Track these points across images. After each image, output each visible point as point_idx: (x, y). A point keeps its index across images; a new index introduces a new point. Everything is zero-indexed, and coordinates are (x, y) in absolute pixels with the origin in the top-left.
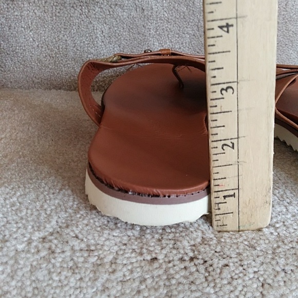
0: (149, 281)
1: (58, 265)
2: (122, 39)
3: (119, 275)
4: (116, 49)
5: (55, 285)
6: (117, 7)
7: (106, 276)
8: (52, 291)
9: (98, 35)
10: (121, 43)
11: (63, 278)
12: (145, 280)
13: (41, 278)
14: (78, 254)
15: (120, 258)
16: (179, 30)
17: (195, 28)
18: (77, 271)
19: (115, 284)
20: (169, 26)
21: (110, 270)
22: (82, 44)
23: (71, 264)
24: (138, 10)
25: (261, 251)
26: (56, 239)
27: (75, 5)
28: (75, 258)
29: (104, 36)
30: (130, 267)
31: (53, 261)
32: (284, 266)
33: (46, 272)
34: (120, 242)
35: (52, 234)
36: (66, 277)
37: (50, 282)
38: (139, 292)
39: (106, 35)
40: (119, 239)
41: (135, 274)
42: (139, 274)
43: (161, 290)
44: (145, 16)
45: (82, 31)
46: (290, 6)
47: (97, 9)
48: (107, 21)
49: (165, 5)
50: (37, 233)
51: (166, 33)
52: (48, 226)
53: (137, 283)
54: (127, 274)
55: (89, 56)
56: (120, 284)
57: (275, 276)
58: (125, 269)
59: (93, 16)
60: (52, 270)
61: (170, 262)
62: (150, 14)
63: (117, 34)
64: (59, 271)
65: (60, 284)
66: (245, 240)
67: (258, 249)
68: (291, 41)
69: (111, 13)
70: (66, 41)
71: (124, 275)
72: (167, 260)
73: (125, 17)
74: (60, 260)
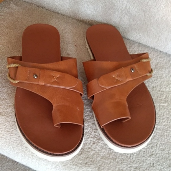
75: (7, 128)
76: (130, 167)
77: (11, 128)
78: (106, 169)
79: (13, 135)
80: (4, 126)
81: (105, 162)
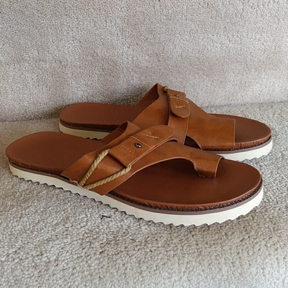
0: (78, 268)
1: (26, 266)
2: (48, 82)
3: (61, 267)
4: (44, 89)
5: (26, 277)
6: (41, 62)
7: (53, 268)
8: (26, 280)
9: (29, 82)
10: (47, 85)
11: (30, 272)
12: (75, 268)
13: (18, 274)
14: (36, 258)
15: (60, 257)
16: (89, 72)
17: (101, 70)
18: (37, 268)
19: (59, 271)
20: (82, 71)
21: (55, 264)
22: (18, 89)
23: (33, 264)
24: (57, 62)
25: (139, 242)
26: (22, 251)
27: (9, 63)
28: (35, 261)
29: (34, 81)
30: (66, 261)
31: (23, 264)
32: (151, 248)
33: (20, 271)
34: (60, 247)
35: (19, 249)
36: (32, 272)
37: (24, 276)
38: (73, 274)
39: (35, 81)
40: (59, 246)
41: (70, 265)
42: (72, 265)
43: (85, 273)
44: (63, 66)
45: (17, 79)
46: (166, 50)
47: (26, 64)
48: (35, 71)
49: (76, 57)
50: (11, 250)
51: (80, 75)
52: (17, 245)
53: (71, 270)
54: (65, 265)
55: (25, 96)
56: (62, 271)
57: (146, 255)
58: (63, 263)
59: (24, 69)
60: (23, 269)
61: (88, 256)
62: (66, 64)
63: (43, 80)
64: (27, 269)
65: (29, 276)
66: (130, 236)
67: (137, 241)
68: (171, 72)
69: (37, 66)
70: (5, 87)
71: (64, 266)
72: (86, 255)
73: (47, 67)
74: (27, 263)
75: (74, 253)
76: (279, 209)
77: (81, 249)
78: (255, 227)
79: (91, 258)
80: (68, 254)
81: (246, 220)
